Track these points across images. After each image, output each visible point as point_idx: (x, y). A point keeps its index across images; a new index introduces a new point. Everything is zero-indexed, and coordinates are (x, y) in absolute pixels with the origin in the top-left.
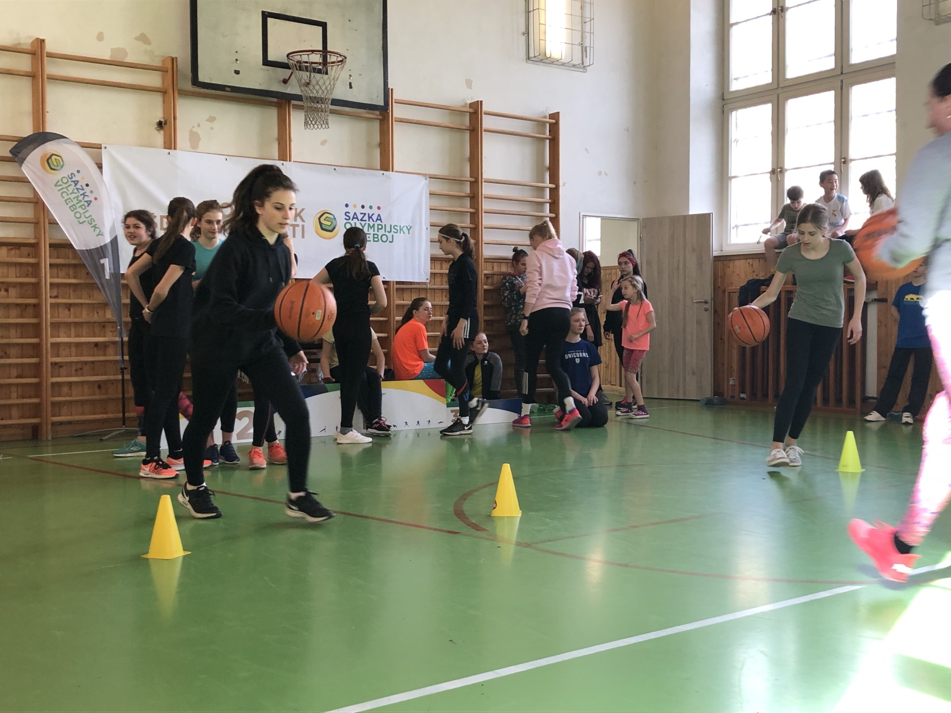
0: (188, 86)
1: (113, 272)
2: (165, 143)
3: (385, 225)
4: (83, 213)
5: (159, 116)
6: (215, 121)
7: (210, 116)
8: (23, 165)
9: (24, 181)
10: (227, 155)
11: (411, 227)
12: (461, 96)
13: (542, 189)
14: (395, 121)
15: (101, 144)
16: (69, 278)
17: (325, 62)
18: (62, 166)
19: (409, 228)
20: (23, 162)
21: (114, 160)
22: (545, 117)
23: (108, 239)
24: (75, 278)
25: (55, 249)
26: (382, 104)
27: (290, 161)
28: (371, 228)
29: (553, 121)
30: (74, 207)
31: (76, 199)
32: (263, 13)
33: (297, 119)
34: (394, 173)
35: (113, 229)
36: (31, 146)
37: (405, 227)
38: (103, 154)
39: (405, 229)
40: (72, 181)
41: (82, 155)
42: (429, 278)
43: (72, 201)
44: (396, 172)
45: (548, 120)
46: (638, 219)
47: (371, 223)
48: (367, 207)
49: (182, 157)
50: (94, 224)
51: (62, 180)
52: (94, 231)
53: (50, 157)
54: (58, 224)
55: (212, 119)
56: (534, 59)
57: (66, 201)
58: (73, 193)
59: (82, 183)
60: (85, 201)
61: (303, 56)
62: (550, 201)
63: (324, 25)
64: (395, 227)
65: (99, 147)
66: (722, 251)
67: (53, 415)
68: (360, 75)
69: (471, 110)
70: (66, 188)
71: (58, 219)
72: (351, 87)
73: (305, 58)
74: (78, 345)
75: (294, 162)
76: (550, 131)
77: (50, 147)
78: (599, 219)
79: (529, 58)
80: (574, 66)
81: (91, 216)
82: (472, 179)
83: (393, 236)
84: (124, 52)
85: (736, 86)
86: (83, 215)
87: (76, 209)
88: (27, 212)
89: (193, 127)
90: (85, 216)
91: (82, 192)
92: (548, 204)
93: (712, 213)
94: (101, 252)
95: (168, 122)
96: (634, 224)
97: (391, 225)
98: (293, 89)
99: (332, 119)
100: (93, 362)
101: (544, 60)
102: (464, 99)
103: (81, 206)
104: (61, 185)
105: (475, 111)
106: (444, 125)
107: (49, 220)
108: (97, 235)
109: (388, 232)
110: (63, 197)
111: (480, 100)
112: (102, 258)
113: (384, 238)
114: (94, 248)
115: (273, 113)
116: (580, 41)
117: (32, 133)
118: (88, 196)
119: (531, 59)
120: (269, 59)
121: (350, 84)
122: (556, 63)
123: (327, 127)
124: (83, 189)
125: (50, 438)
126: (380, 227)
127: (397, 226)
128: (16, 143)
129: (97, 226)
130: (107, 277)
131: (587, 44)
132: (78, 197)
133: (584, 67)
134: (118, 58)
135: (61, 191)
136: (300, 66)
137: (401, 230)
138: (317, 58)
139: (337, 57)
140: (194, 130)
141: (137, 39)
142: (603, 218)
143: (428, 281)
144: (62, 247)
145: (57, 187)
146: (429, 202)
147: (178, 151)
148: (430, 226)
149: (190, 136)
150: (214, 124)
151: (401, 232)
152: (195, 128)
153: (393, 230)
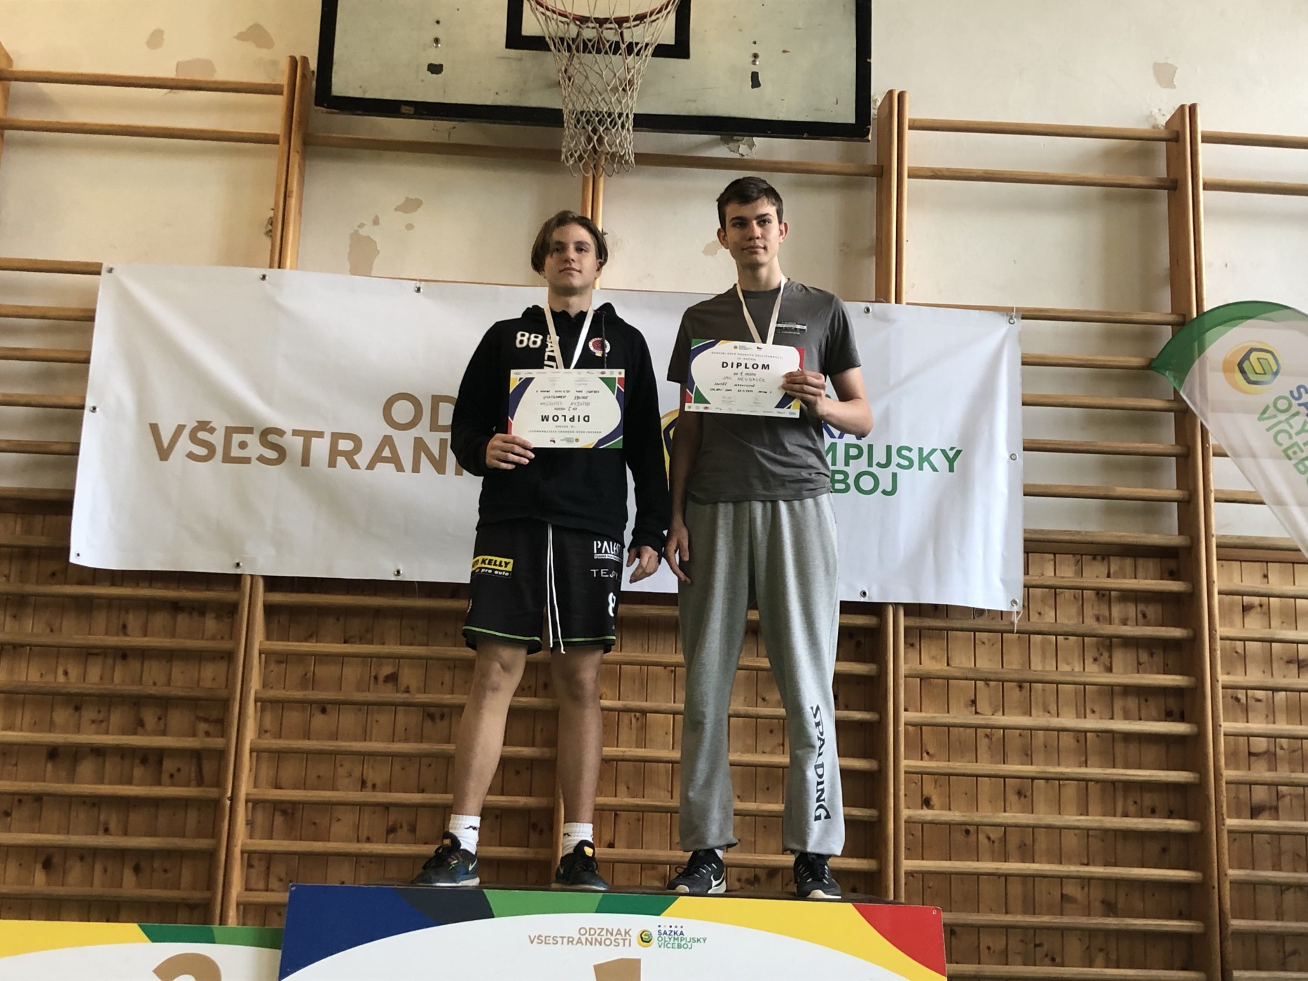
3: (870, 447)
6: (419, 210)
7: (407, 198)
10: (420, 280)
11: (959, 452)
14: (914, 173)
15: (100, 265)
19: (951, 454)
21: (126, 299)
26: (852, 120)
34: (904, 307)
37: (938, 453)
38: (101, 288)
39: (937, 459)
42: (1020, 601)
44: (907, 304)
55: (410, 205)
64: (904, 452)
65: (93, 270)
68: (784, 52)
69: (1168, 134)
72: (755, 82)
83: (894, 475)
84: (207, 63)
89: (361, 226)
97: (889, 448)
102: (1149, 113)
105: (1177, 139)
109: (879, 465)
111: (1188, 103)
113: (867, 483)
120: (526, 31)
121: (755, 75)
126: (853, 452)
127: (910, 450)
137: (923, 459)
140: (363, 232)
141: (241, 37)
143: (1015, 609)
146: (1019, 380)
147: (287, 272)
148: (1025, 449)
149: (351, 246)
150: (418, 217)
151: (926, 464)
152: (365, 227)
153: (895, 459)
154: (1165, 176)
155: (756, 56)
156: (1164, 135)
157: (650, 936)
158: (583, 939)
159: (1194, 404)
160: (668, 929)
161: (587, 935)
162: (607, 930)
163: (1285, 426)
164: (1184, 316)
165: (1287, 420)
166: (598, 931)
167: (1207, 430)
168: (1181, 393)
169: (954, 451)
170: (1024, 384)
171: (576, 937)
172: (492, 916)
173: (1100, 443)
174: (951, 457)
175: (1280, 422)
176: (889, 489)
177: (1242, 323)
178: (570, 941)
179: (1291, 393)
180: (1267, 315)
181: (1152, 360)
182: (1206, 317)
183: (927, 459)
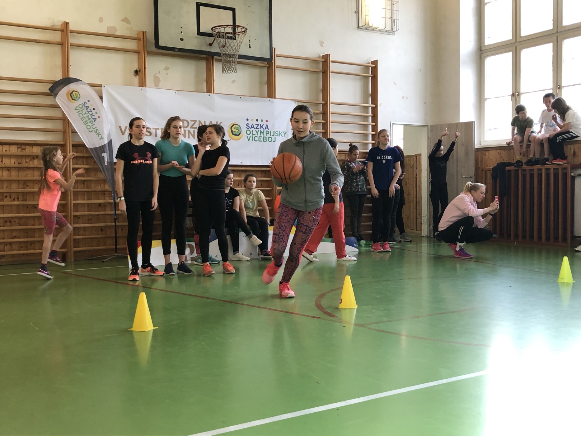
0: (153, 49)
1: (109, 161)
2: (139, 83)
3: (271, 131)
4: (92, 126)
5: (136, 67)
8: (57, 97)
9: (57, 107)
10: (176, 90)
11: (286, 132)
12: (316, 52)
13: (367, 107)
14: (277, 68)
15: (102, 84)
16: (84, 165)
17: (234, 32)
18: (79, 98)
20: (56, 96)
21: (109, 94)
22: (369, 63)
23: (106, 142)
24: (87, 164)
25: (75, 148)
26: (268, 58)
27: (213, 93)
28: (262, 133)
29: (374, 65)
30: (86, 122)
31: (87, 117)
32: (197, 3)
33: (217, 68)
34: (276, 99)
35: (109, 135)
36: (61, 86)
37: (283, 132)
38: (103, 90)
39: (283, 134)
40: (85, 107)
41: (91, 92)
43: (85, 119)
45: (371, 65)
46: (427, 126)
47: (262, 130)
48: (259, 120)
49: (150, 92)
50: (98, 132)
51: (79, 106)
52: (98, 136)
53: (72, 93)
54: (77, 133)
55: (167, 69)
56: (362, 28)
57: (81, 118)
58: (85, 114)
59: (91, 108)
60: (93, 119)
61: (221, 29)
62: (372, 115)
63: (233, 10)
64: (277, 133)
65: (100, 86)
66: (481, 145)
67: (75, 247)
68: (255, 40)
69: (323, 60)
70: (82, 111)
71: (77, 130)
72: (250, 47)
73: (222, 30)
74: (89, 205)
75: (216, 93)
76: (372, 72)
77: (72, 86)
78: (403, 126)
79: (358, 27)
80: (387, 31)
81: (96, 128)
82: (324, 102)
83: (275, 138)
84: (114, 28)
85: (489, 41)
86: (91, 127)
87: (87, 123)
88: (59, 125)
89: (156, 73)
90: (93, 127)
91: (91, 113)
92: (371, 117)
93: (474, 121)
94: (102, 149)
95: (141, 71)
96: (425, 129)
97: (274, 132)
98: (215, 49)
99: (238, 66)
100: (98, 215)
101: (368, 28)
102: (319, 53)
103: (90, 122)
104: (79, 109)
105: (325, 60)
106: (306, 69)
107: (72, 130)
108: (100, 139)
109: (272, 135)
110: (80, 117)
111: (328, 54)
112: (103, 153)
113: (270, 139)
114: (98, 147)
115: (203, 64)
116: (390, 16)
117: (61, 78)
118: (94, 115)
119: (360, 28)
120: (201, 31)
121: (250, 45)
122: (376, 30)
123: (235, 72)
124: (91, 112)
125: (73, 260)
126: (267, 132)
128: (53, 84)
129: (100, 134)
130: (106, 164)
131: (395, 17)
132: (88, 116)
133: (393, 32)
134: (112, 33)
135: (79, 113)
136: (219, 35)
138: (229, 30)
139: (242, 29)
140: (156, 75)
141: (123, 20)
142: (405, 126)
144: (79, 146)
145: (76, 110)
147: (147, 88)
149: (154, 79)
150: (169, 72)
151: (281, 135)
153: (275, 134)
154: (322, 69)
155: (250, 40)
164: (326, 103)
176: (274, 141)
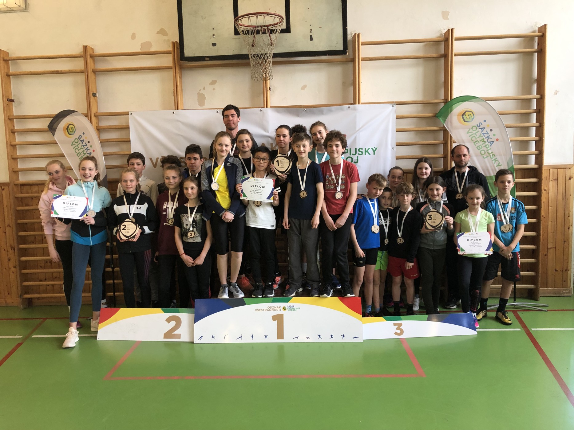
2: (175, 105)
3: (350, 149)
6: (216, 84)
7: (212, 80)
10: (218, 109)
12: (435, 28)
14: (364, 60)
15: (128, 112)
19: (374, 149)
21: (136, 122)
22: (534, 32)
26: (342, 49)
27: (267, 107)
29: (541, 34)
34: (360, 105)
37: (371, 149)
38: (130, 119)
39: (371, 151)
44: (362, 104)
45: (537, 34)
53: (68, 126)
55: (213, 83)
58: (81, 148)
59: (86, 141)
62: (536, 111)
64: (360, 150)
65: (127, 114)
68: (320, 27)
70: (77, 145)
72: (311, 39)
76: (538, 44)
83: (357, 157)
84: (149, 44)
89: (200, 90)
91: (86, 147)
92: (535, 114)
97: (356, 149)
105: (447, 39)
106: (419, 56)
109: (353, 154)
111: (451, 28)
121: (311, 36)
127: (362, 149)
134: (146, 50)
135: (75, 148)
137: (366, 151)
140: (201, 92)
141: (158, 33)
145: (73, 146)
146: (395, 124)
147: (179, 110)
148: (396, 145)
149: (198, 97)
150: (216, 86)
151: (367, 153)
152: (201, 91)
153: (358, 152)
154: (444, 53)
155: (311, 30)
156: (443, 39)
157: (286, 308)
158: (269, 309)
159: (448, 128)
160: (290, 306)
161: (270, 308)
162: (275, 307)
163: (474, 135)
164: (446, 100)
165: (475, 134)
166: (272, 307)
167: (452, 137)
168: (444, 125)
169: (375, 148)
170: (396, 125)
171: (267, 309)
172: (245, 305)
173: (419, 142)
174: (374, 150)
175: (473, 134)
176: (356, 161)
177: (463, 103)
178: (266, 310)
179: (477, 125)
180: (472, 100)
181: (436, 114)
182: (453, 100)
183: (367, 151)
